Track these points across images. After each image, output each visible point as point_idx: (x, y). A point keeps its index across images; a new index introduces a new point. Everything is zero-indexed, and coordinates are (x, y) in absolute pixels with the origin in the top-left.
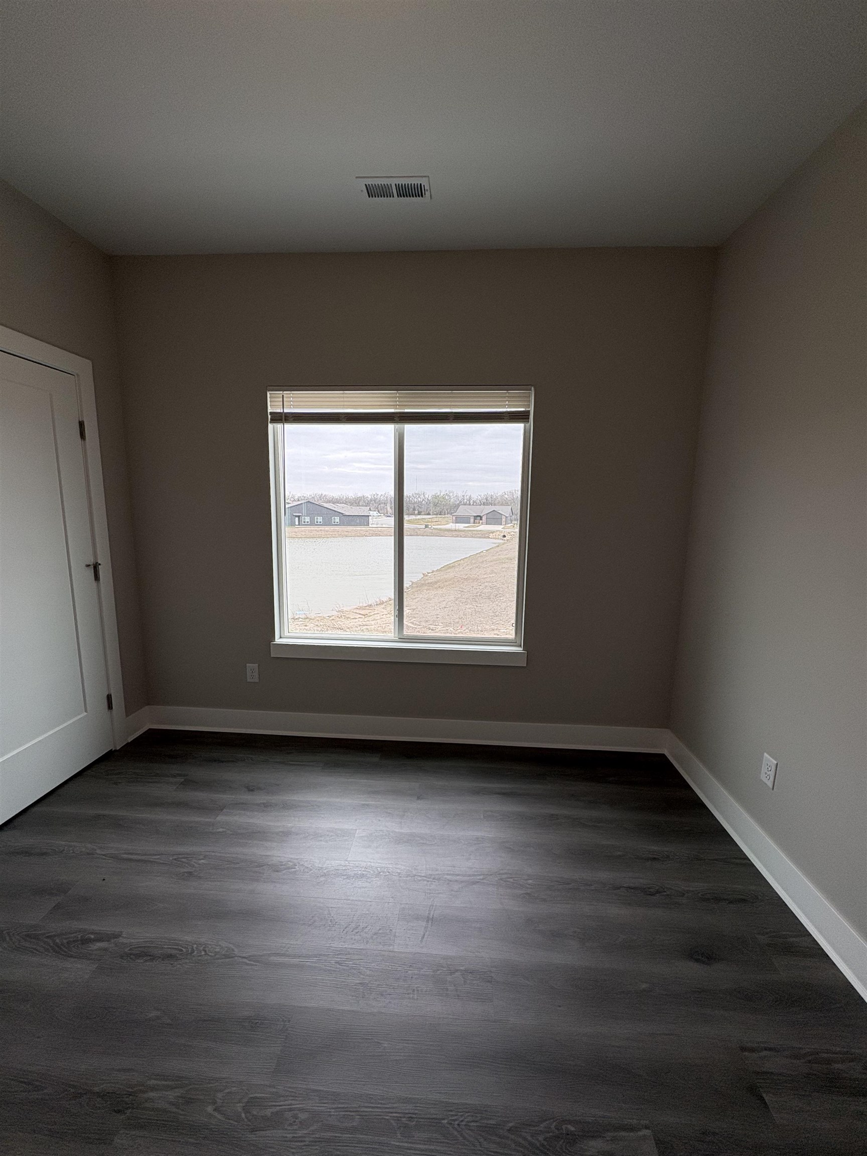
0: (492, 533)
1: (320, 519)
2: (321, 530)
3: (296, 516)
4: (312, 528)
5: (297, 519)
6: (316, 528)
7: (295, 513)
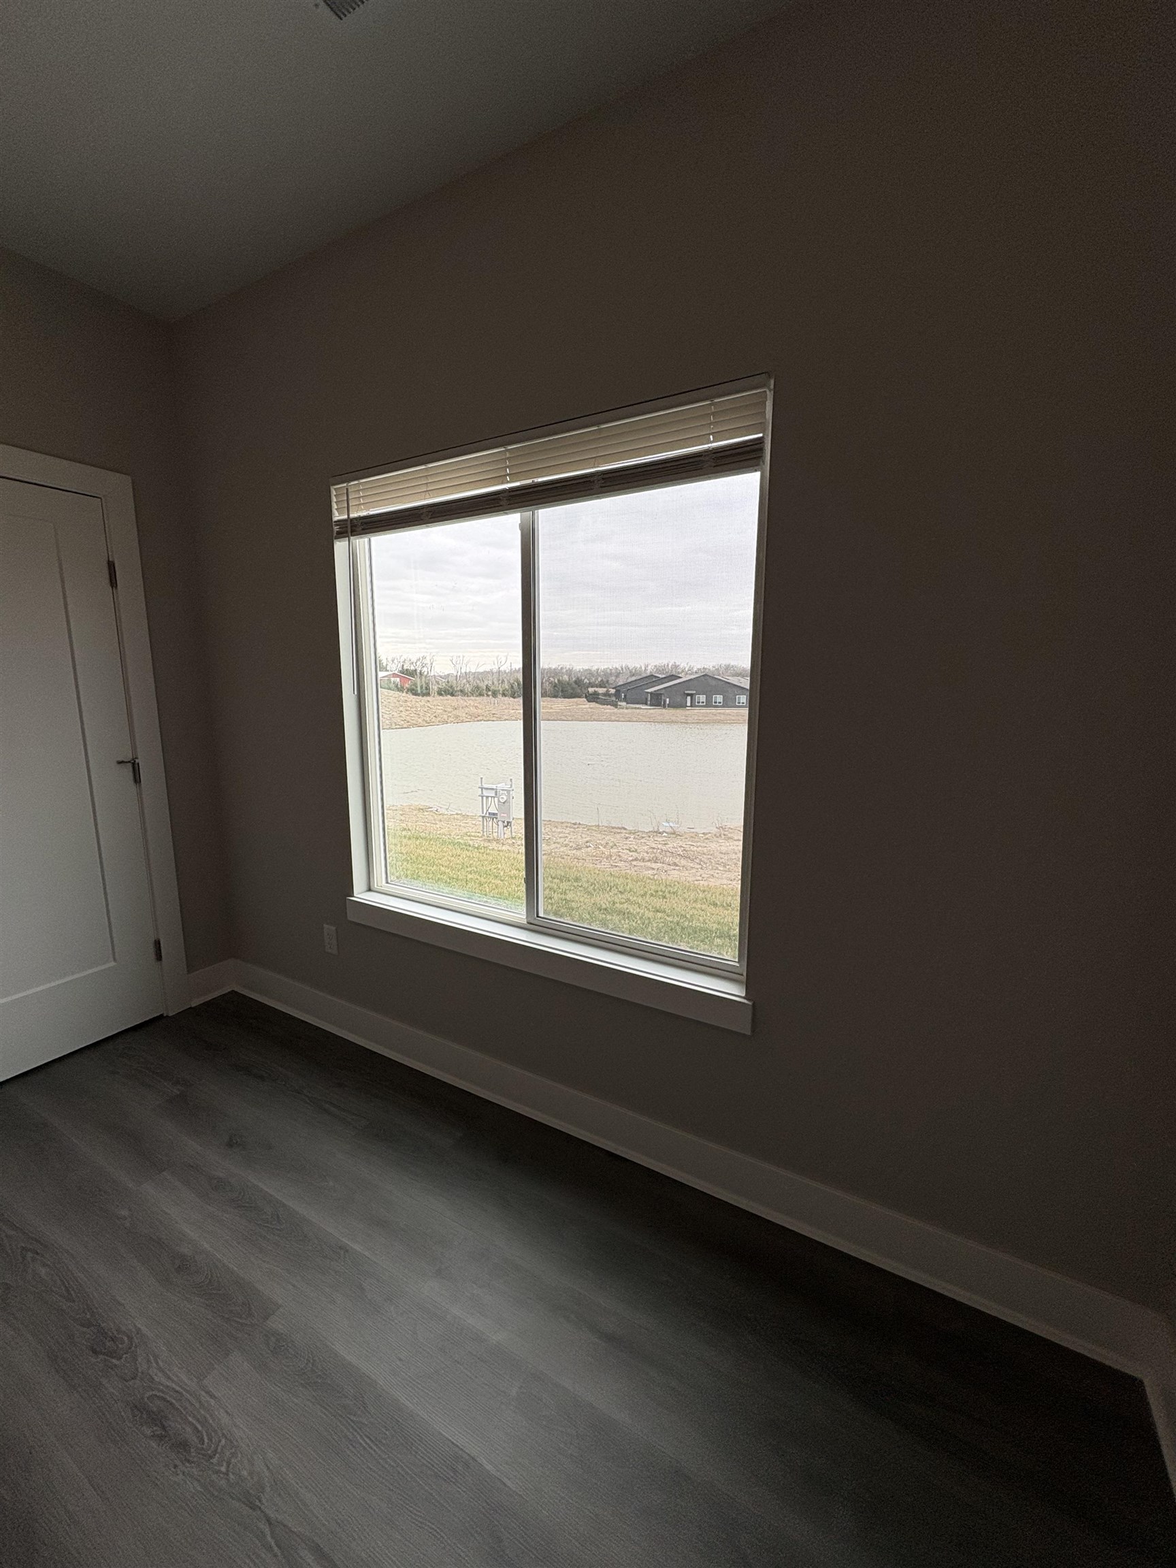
1: (720, 698)
2: (720, 713)
3: (688, 695)
4: (708, 710)
5: (689, 698)
6: (713, 711)
7: (687, 690)
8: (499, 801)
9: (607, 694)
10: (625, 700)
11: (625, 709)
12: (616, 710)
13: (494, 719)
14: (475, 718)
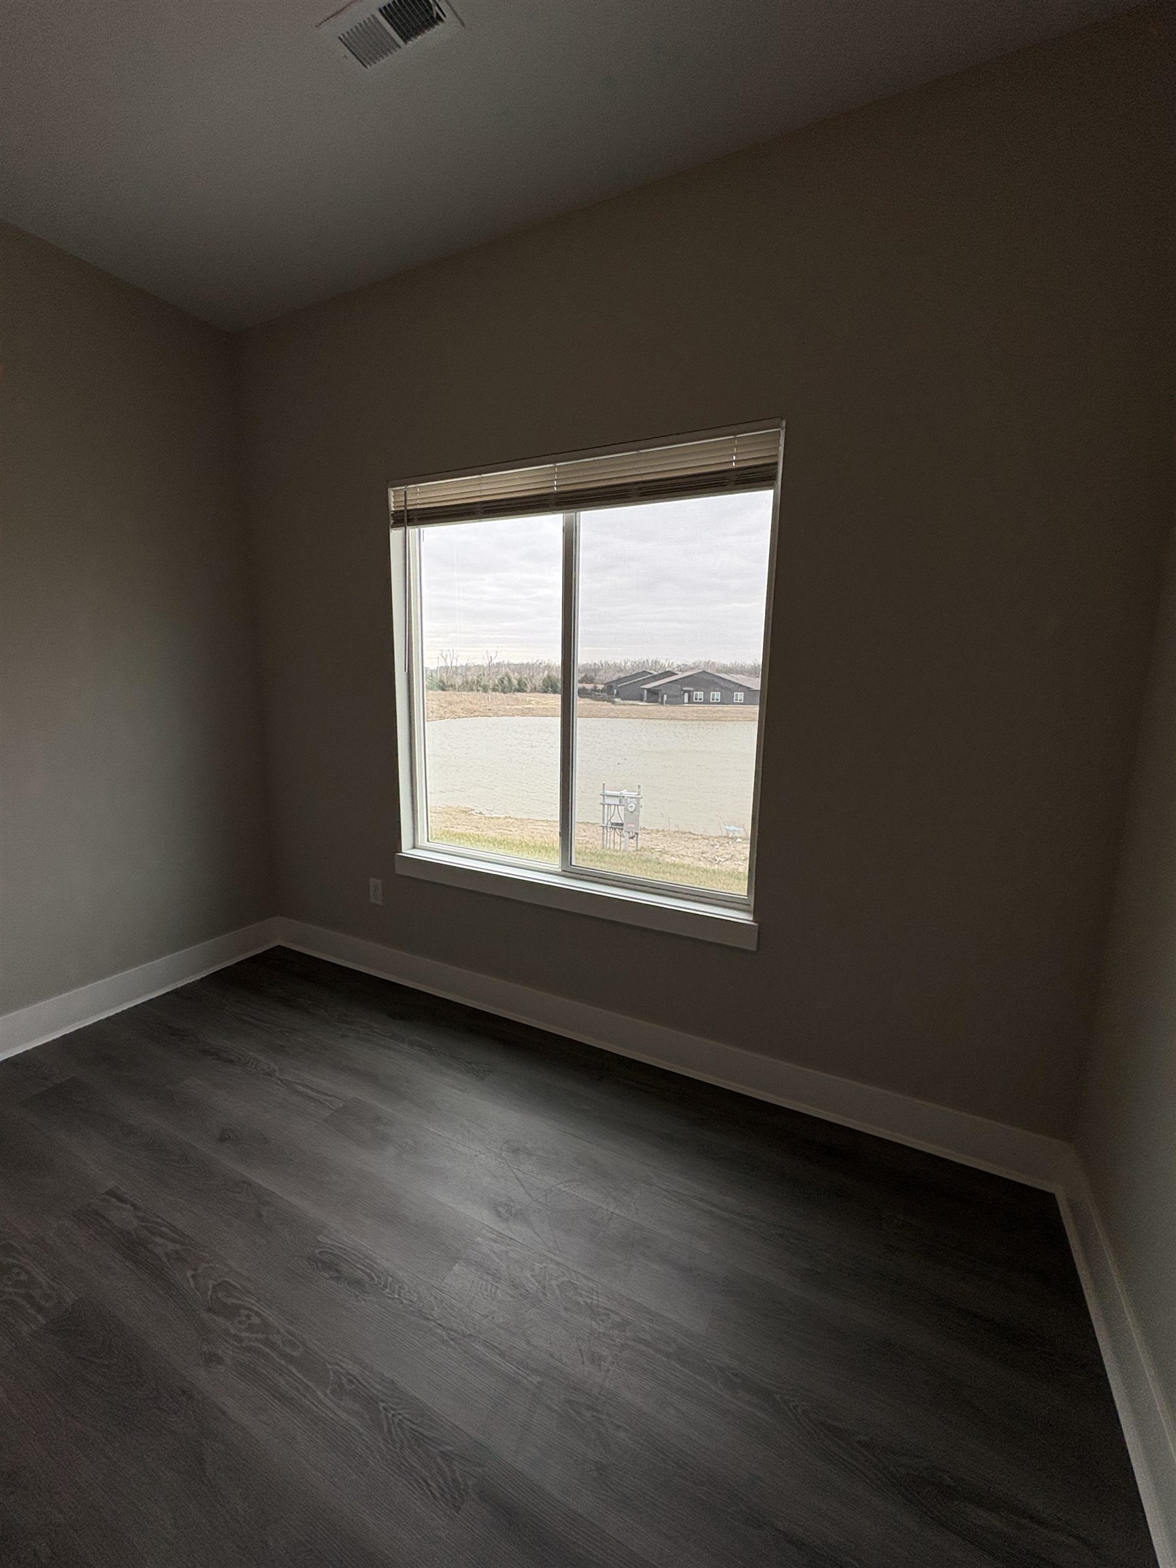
8: (626, 809)
9: (595, 690)
10: (618, 696)
11: (621, 706)
12: (613, 706)
13: (491, 714)
14: (471, 713)
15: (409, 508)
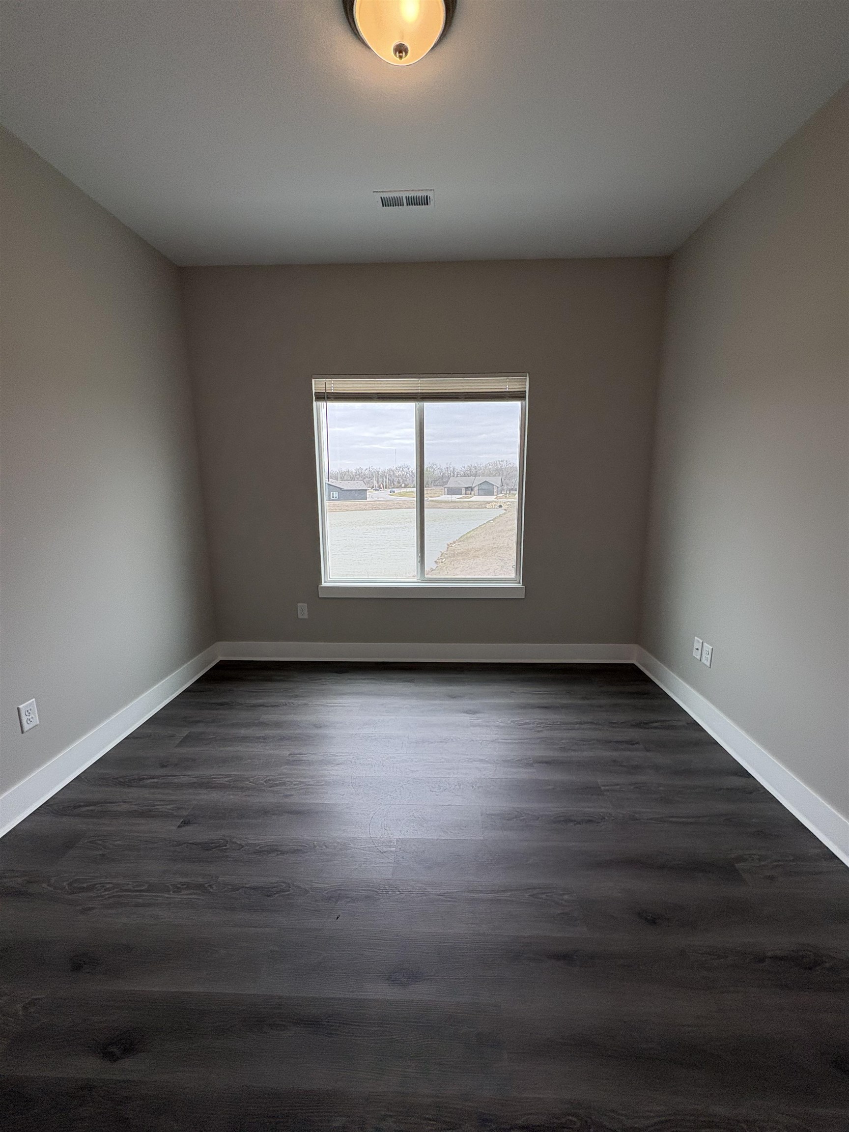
0: (489, 503)
15: (327, 391)
